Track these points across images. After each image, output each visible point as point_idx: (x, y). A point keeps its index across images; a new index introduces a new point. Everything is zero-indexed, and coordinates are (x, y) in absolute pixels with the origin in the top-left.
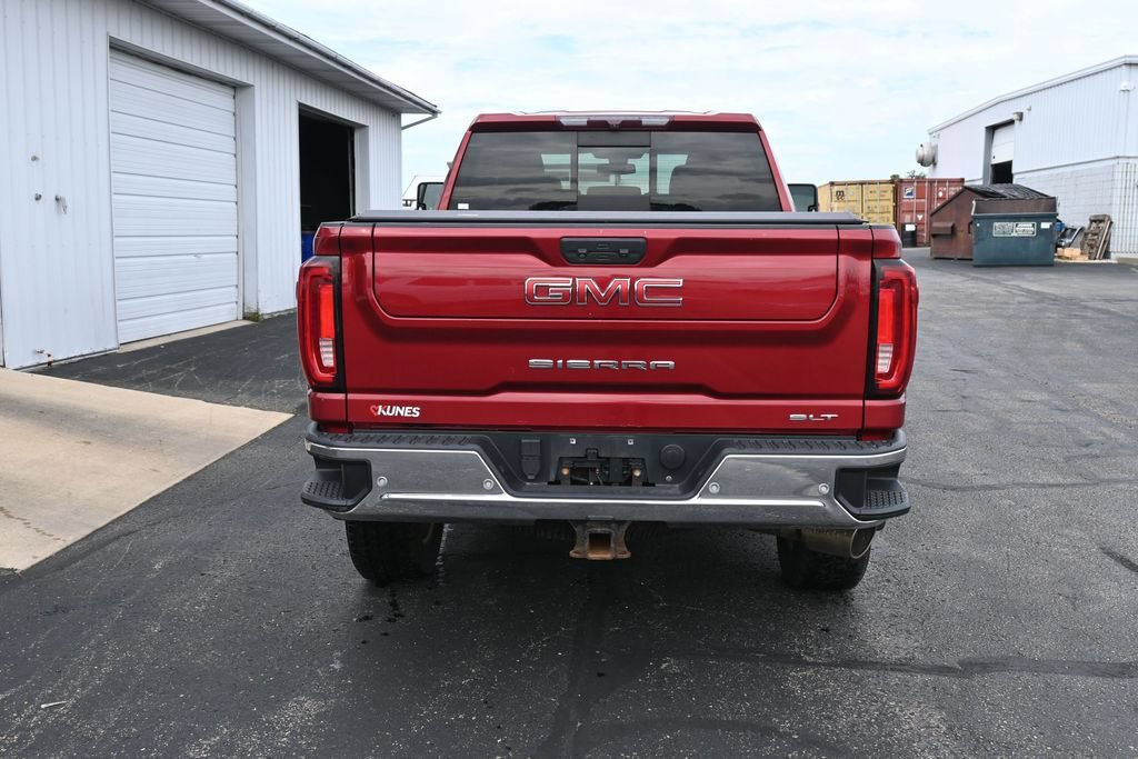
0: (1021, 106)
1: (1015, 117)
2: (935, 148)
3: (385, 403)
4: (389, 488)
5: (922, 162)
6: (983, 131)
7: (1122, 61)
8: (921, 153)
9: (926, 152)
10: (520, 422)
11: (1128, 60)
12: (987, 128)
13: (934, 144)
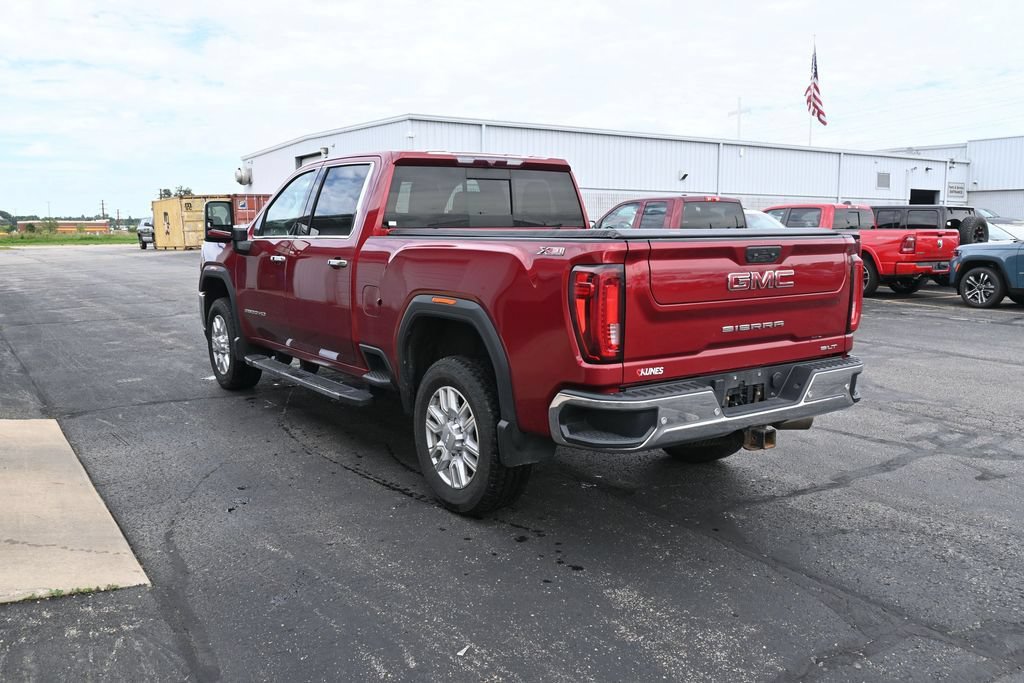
0: (327, 143)
1: (323, 151)
2: (250, 171)
3: (644, 367)
4: (670, 423)
5: (241, 181)
6: (294, 160)
7: (407, 117)
8: (239, 174)
9: (243, 174)
10: (712, 370)
11: (411, 117)
12: (297, 158)
13: (248, 167)
